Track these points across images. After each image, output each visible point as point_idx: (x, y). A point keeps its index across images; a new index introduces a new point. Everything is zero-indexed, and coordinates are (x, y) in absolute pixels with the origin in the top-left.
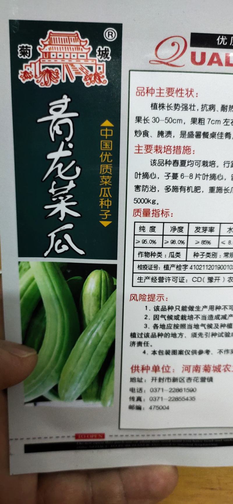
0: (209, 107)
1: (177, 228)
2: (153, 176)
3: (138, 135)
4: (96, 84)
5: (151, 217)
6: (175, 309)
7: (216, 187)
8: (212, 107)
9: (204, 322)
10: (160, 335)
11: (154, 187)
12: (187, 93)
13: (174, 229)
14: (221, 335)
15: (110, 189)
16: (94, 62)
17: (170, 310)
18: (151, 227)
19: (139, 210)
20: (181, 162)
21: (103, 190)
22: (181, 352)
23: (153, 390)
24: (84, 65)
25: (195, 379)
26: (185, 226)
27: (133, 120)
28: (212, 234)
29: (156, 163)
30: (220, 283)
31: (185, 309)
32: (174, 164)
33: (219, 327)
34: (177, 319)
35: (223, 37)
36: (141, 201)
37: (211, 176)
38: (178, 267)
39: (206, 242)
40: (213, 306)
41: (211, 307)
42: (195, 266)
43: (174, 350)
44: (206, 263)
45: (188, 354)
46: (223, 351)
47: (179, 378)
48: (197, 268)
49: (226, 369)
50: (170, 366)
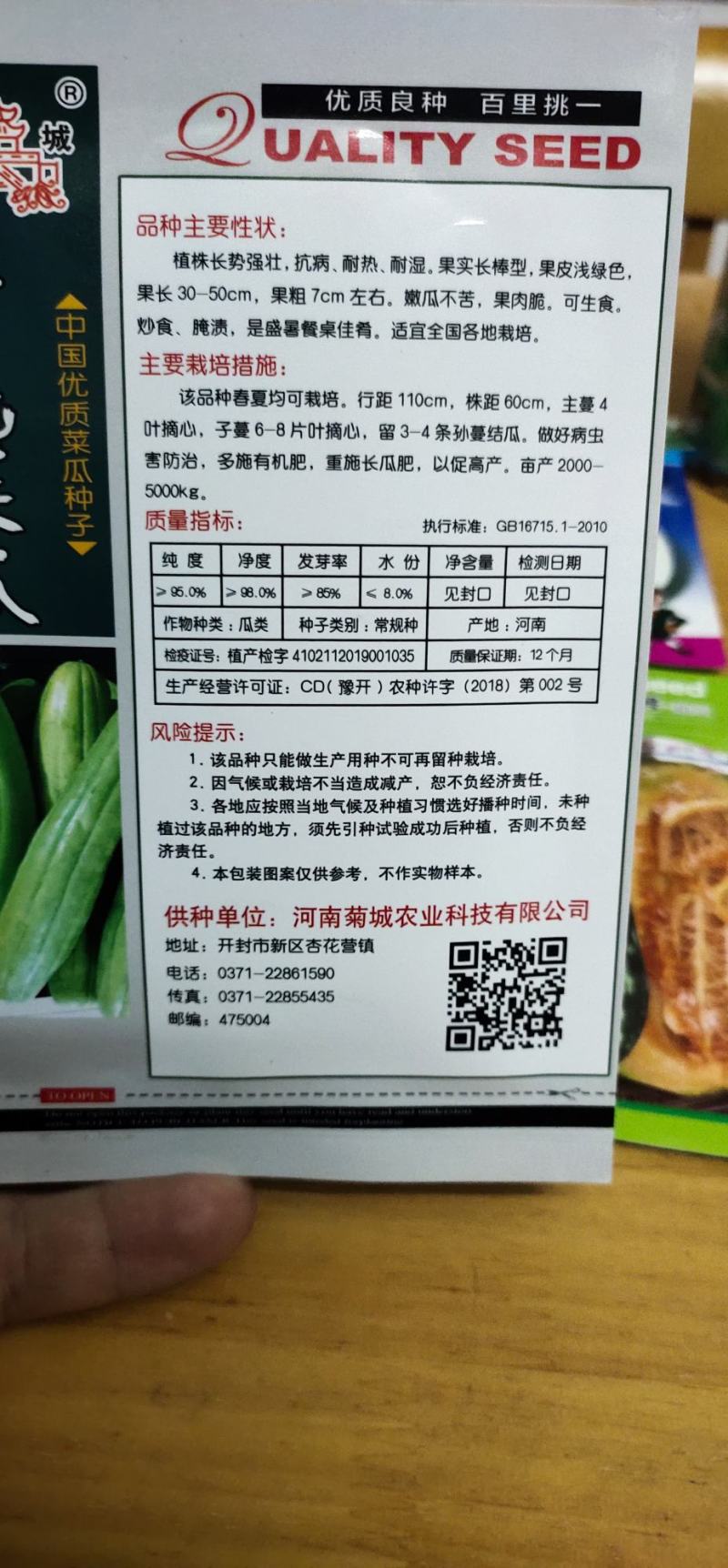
0: (314, 261)
1: (255, 558)
2: (189, 429)
3: (146, 330)
4: (40, 208)
5: (189, 531)
6: (263, 761)
7: (343, 456)
8: (321, 261)
9: (339, 795)
10: (231, 828)
11: (191, 456)
12: (260, 229)
13: (247, 560)
14: (384, 829)
15: (86, 462)
16: (35, 159)
17: (252, 764)
18: (191, 556)
19: (159, 513)
20: (254, 395)
21: (71, 464)
22: (287, 874)
23: (225, 973)
24: (10, 166)
25: (329, 945)
26: (275, 552)
27: (131, 293)
28: (343, 571)
29: (194, 398)
30: (372, 696)
31: (289, 763)
32: (238, 400)
33: (377, 809)
34: (270, 789)
35: (339, 91)
36: (162, 491)
37: (330, 428)
38: (265, 656)
39: (330, 593)
40: (360, 754)
41: (355, 758)
42: (304, 651)
43: (270, 868)
44: (331, 646)
45: (306, 877)
46: (393, 871)
47: (287, 942)
48: (312, 658)
49: (406, 919)
50: (263, 912)
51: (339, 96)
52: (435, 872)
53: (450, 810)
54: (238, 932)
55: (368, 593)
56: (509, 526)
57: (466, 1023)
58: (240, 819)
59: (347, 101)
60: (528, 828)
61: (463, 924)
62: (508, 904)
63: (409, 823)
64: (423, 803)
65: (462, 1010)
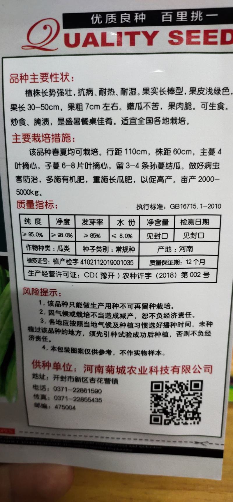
0: (86, 92)
1: (63, 221)
2: (34, 166)
3: (14, 124)
5: (35, 209)
6: (69, 305)
7: (100, 177)
8: (90, 91)
9: (101, 320)
10: (57, 331)
11: (35, 177)
12: (62, 78)
13: (60, 221)
14: (121, 335)
17: (65, 306)
18: (36, 219)
19: (23, 202)
20: (61, 151)
22: (81, 351)
23: (57, 389)
25: (99, 380)
26: (72, 218)
27: (8, 108)
28: (101, 226)
29: (35, 153)
30: (115, 280)
31: (80, 306)
32: (54, 153)
33: (118, 326)
34: (73, 316)
35: (97, 15)
36: (23, 192)
37: (95, 165)
38: (69, 261)
39: (96, 235)
40: (110, 303)
41: (108, 305)
42: (85, 260)
43: (74, 348)
44: (97, 258)
45: (89, 353)
46: (126, 352)
47: (82, 378)
48: (89, 263)
49: (131, 371)
50: (71, 365)
51: (97, 17)
52: (144, 353)
53: (150, 327)
54: (61, 373)
55: (113, 236)
56: (176, 206)
57: (158, 414)
58: (61, 327)
59: (100, 19)
60: (185, 335)
61: (157, 374)
62: (176, 366)
63: (132, 333)
64: (138, 324)
65: (156, 409)
